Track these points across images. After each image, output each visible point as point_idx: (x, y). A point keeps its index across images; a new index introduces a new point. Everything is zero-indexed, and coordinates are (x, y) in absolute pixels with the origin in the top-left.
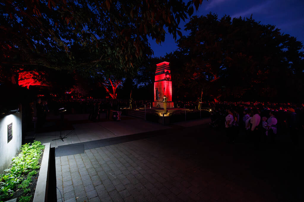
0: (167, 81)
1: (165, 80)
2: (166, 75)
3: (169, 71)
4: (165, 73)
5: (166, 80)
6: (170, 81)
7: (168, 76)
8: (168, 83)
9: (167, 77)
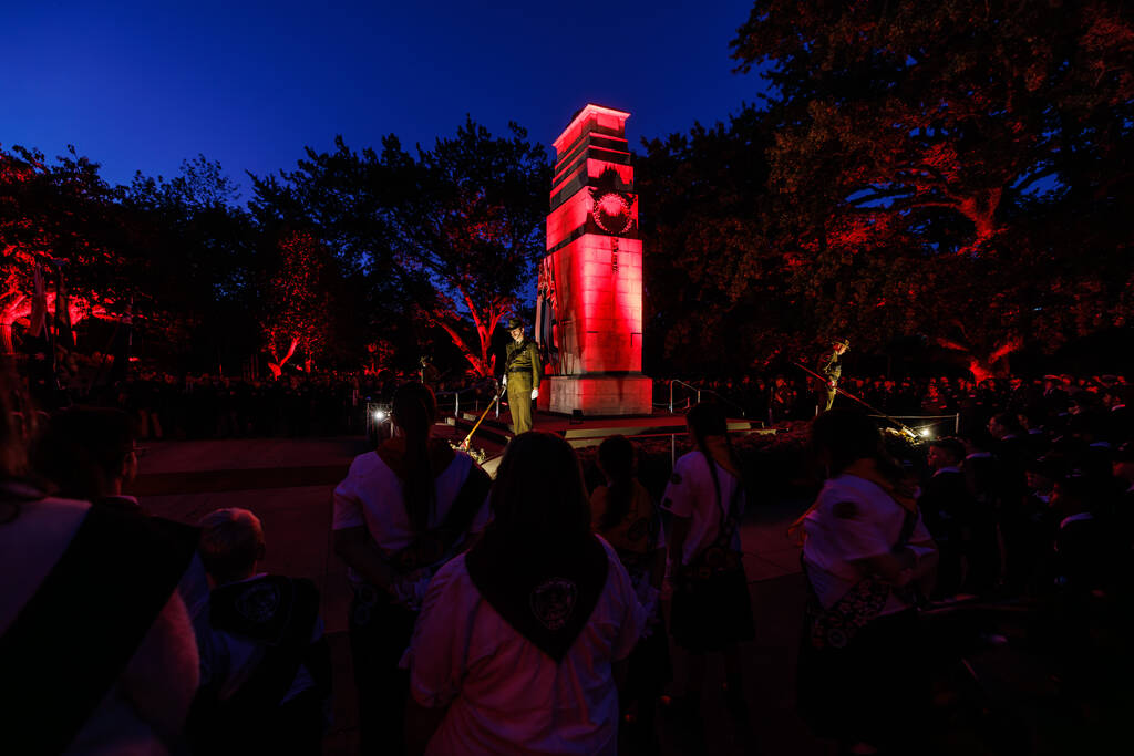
0: (605, 234)
1: (590, 227)
2: (596, 196)
3: (626, 173)
4: (592, 182)
5: (597, 231)
6: (627, 236)
7: (612, 203)
8: (615, 249)
9: (603, 213)
